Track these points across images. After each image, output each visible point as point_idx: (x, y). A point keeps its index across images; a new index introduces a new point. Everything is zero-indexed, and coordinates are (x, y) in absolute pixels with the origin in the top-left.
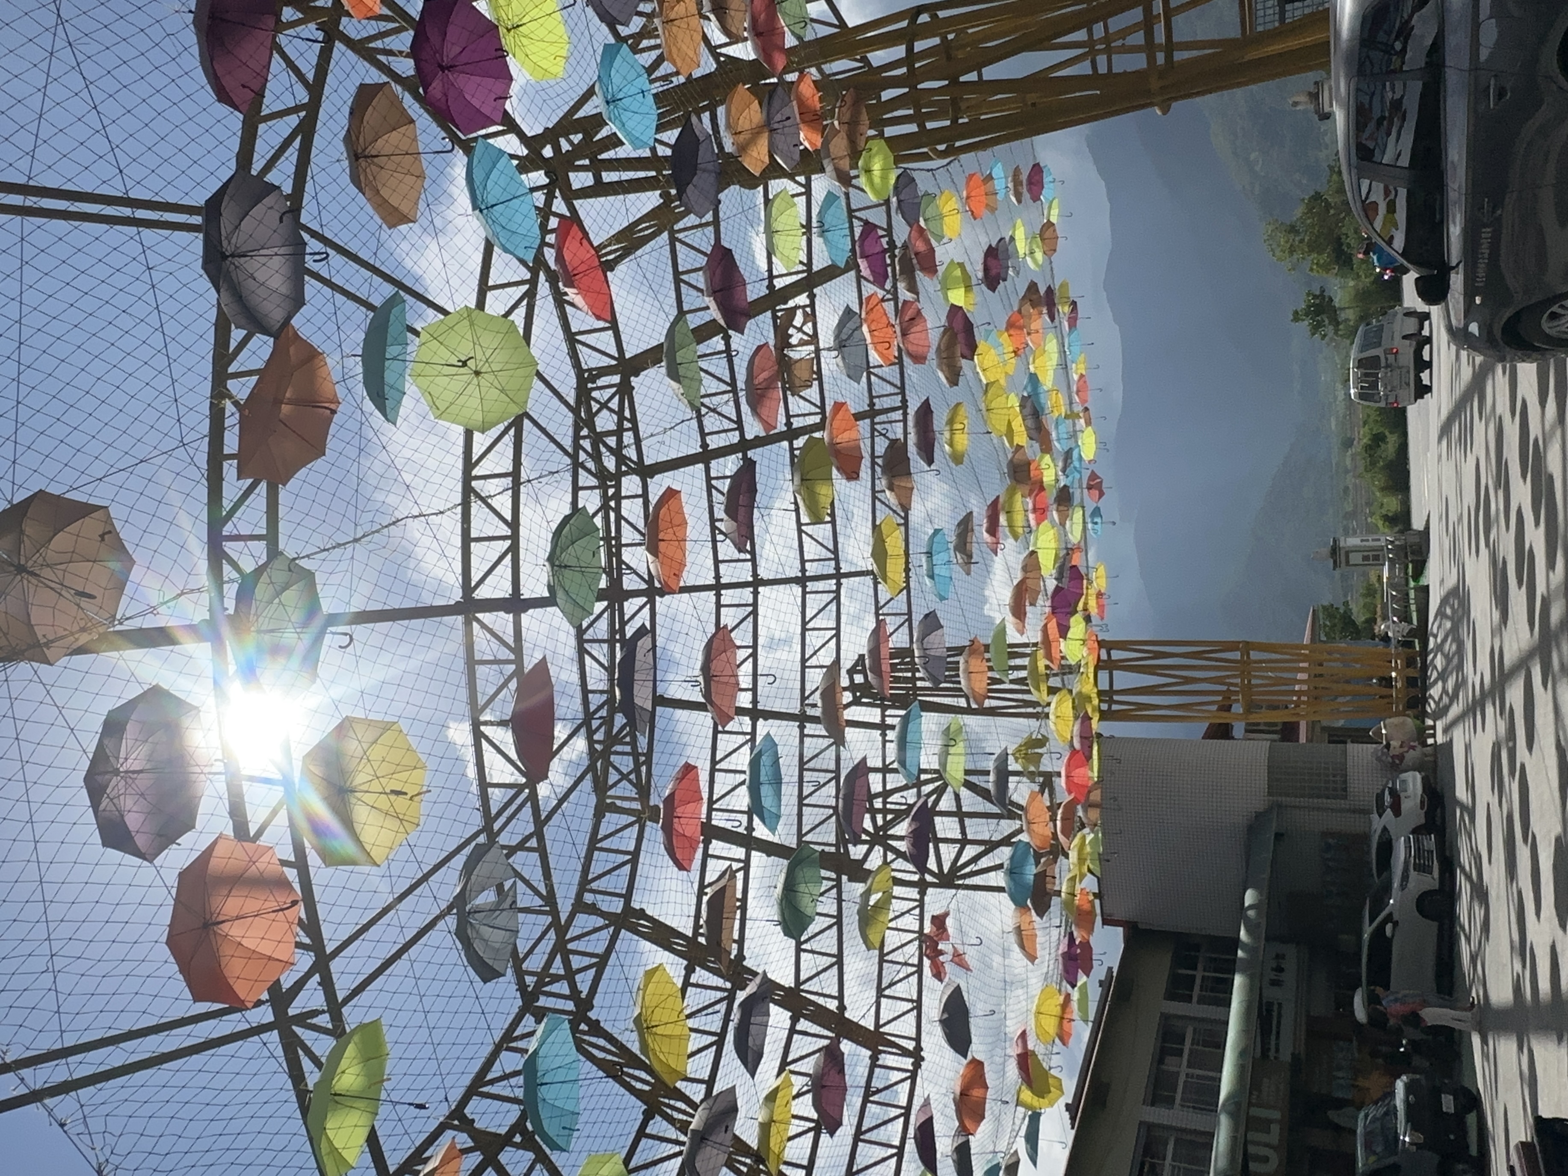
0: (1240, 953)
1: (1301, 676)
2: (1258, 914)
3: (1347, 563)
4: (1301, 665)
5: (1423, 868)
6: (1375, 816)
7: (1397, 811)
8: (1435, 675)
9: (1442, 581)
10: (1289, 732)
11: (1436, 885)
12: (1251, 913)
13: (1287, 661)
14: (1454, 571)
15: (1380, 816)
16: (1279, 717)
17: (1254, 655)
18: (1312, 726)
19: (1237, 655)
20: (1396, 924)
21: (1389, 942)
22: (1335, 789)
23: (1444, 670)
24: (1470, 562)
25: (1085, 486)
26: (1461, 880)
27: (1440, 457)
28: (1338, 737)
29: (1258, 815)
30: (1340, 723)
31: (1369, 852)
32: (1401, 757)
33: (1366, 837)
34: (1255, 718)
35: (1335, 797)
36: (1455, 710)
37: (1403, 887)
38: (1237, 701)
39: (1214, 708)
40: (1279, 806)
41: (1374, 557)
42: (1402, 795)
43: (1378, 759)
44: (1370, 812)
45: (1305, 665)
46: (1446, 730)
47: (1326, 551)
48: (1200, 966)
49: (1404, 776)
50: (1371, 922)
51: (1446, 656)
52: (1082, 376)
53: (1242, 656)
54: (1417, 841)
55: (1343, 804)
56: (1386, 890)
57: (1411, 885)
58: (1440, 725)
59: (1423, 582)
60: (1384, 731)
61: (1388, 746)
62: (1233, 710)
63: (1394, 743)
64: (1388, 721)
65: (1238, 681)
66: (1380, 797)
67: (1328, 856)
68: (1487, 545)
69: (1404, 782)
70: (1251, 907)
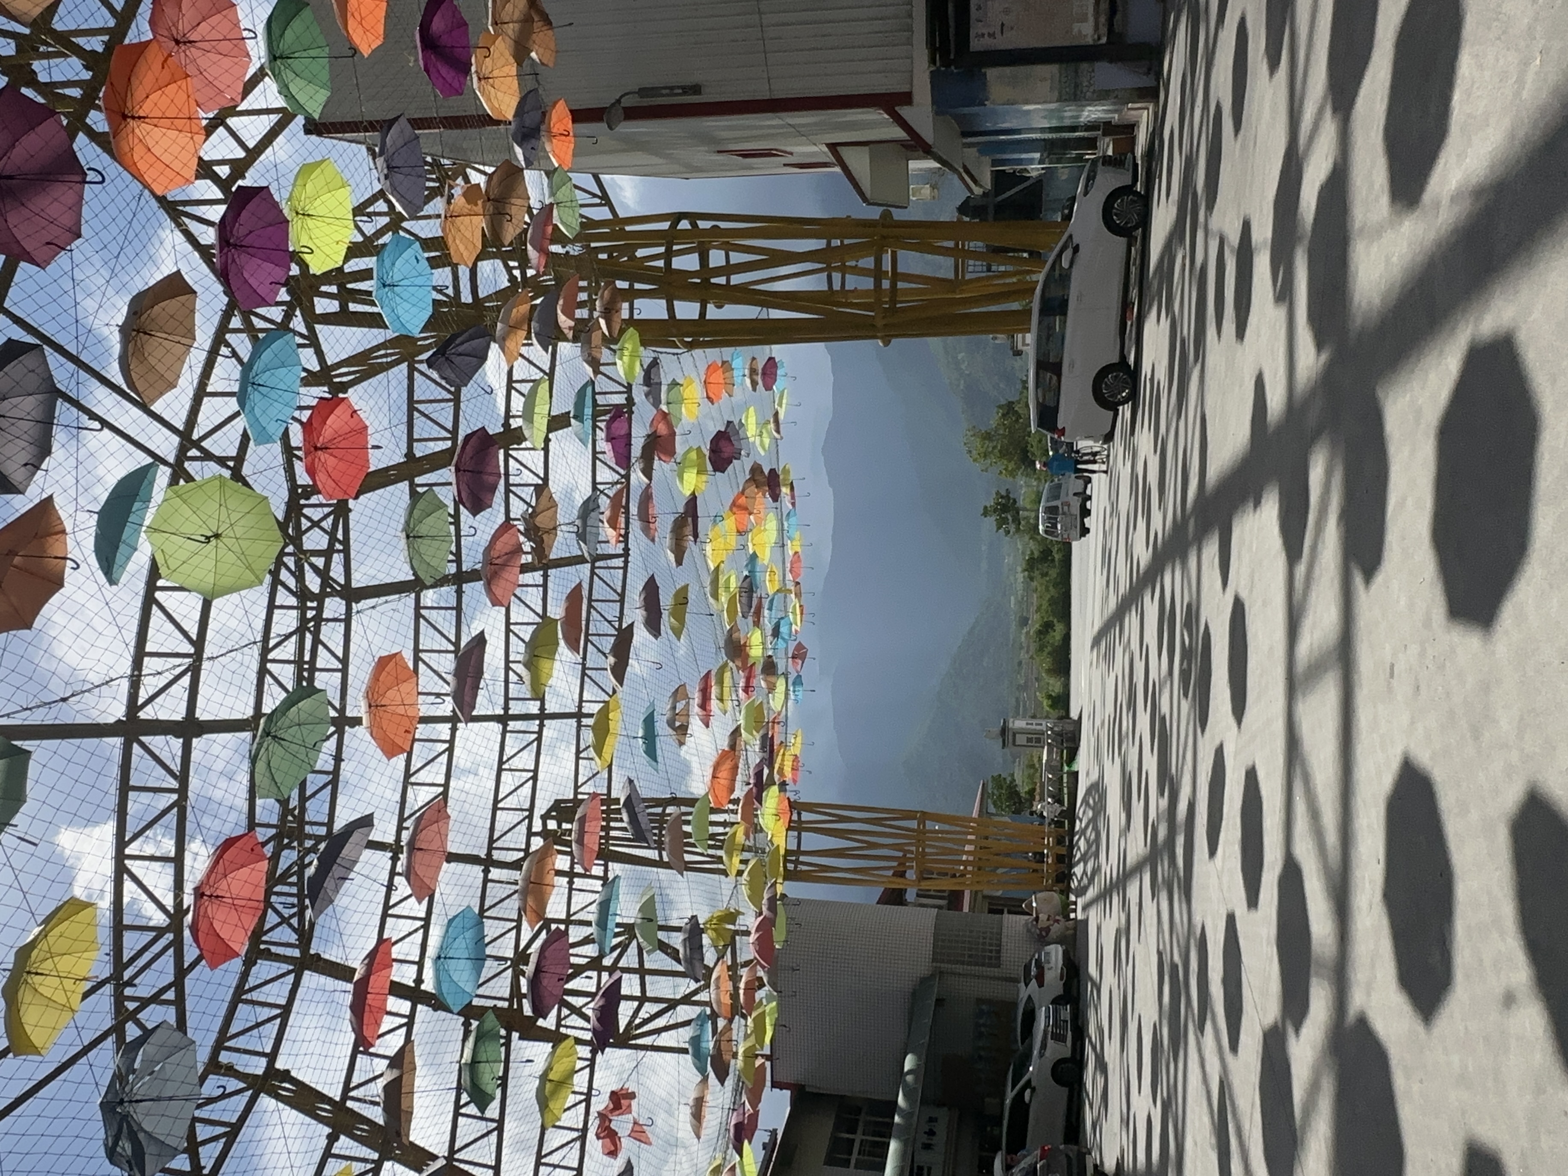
0: (897, 1119)
1: (968, 848)
2: (916, 1080)
3: (1014, 744)
4: (969, 837)
5: (1059, 1038)
6: (1022, 984)
7: (1041, 984)
8: (1078, 856)
9: (1088, 774)
10: (954, 899)
11: (1068, 1054)
12: (909, 1078)
13: (958, 833)
14: (1097, 768)
15: (1027, 985)
16: (947, 885)
17: (929, 825)
18: (975, 895)
19: (913, 824)
20: (1033, 1090)
21: (1028, 1106)
22: (990, 958)
23: (1086, 853)
24: (1107, 763)
25: (790, 655)
26: (1088, 1049)
27: (1091, 664)
28: (997, 907)
29: (924, 981)
30: (999, 893)
31: (1015, 1019)
32: (1048, 930)
33: (1014, 1005)
34: (925, 885)
35: (990, 965)
36: (1091, 893)
37: (1041, 1055)
38: (912, 867)
39: (890, 873)
40: (941, 973)
41: (1036, 740)
42: (1046, 966)
43: (1029, 931)
44: (1019, 982)
45: (972, 837)
46: (1085, 908)
47: (997, 730)
48: (860, 1130)
49: (1049, 948)
50: (1013, 1087)
51: (1087, 841)
52: (796, 553)
53: (919, 825)
54: (1056, 1011)
55: (995, 971)
56: (1026, 1058)
57: (1048, 1053)
58: (1080, 902)
59: (1075, 768)
60: (1034, 905)
61: (1037, 919)
62: (907, 875)
63: (1043, 917)
64: (1039, 895)
65: (914, 849)
66: (1027, 968)
67: (981, 1021)
68: (1120, 753)
69: (1048, 954)
70: (910, 1072)
